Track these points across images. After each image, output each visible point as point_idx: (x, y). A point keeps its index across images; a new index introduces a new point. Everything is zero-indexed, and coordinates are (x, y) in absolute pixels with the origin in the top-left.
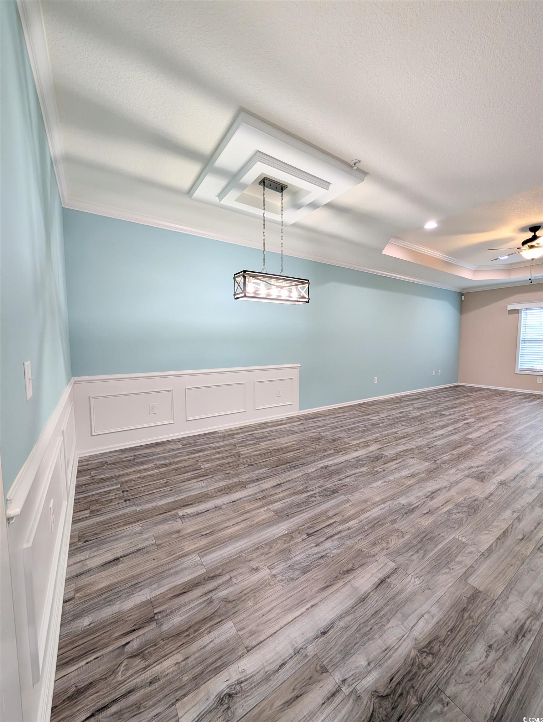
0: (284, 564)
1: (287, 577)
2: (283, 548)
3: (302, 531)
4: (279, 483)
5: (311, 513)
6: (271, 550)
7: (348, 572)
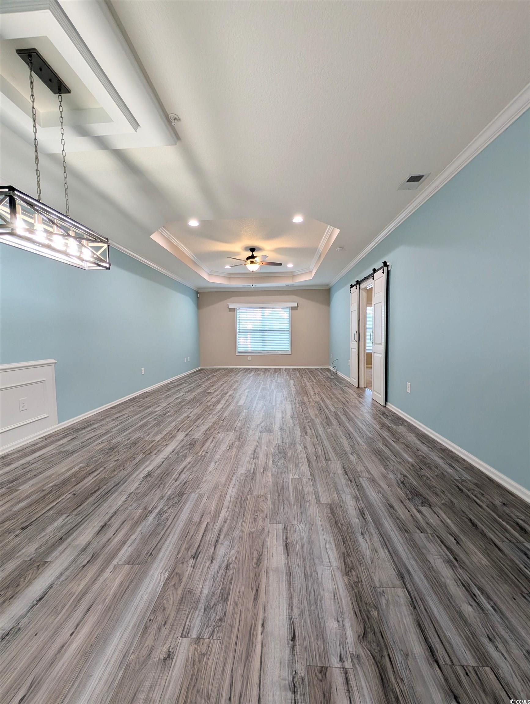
0: (197, 613)
1: (214, 624)
2: (179, 596)
3: (184, 558)
4: (102, 523)
5: (175, 532)
6: (168, 612)
7: (259, 561)
